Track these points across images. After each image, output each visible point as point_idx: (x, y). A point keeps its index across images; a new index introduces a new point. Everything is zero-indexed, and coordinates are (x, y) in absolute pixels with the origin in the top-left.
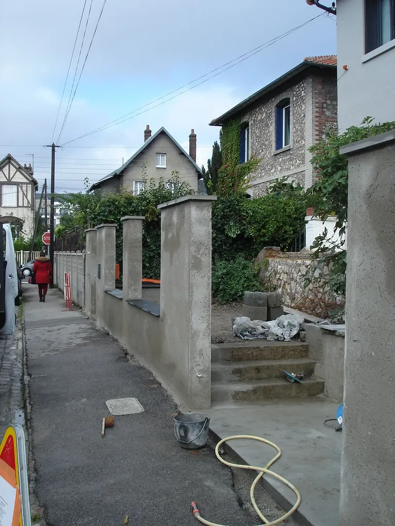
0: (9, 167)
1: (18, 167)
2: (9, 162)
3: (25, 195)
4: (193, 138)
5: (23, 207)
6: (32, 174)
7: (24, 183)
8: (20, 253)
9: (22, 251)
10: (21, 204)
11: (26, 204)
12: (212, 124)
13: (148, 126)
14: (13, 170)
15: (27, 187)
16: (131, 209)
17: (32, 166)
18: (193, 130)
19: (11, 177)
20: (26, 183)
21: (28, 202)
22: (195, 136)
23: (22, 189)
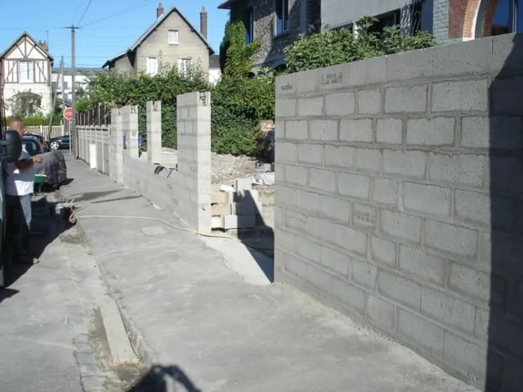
0: (25, 43)
1: (34, 44)
2: (26, 40)
3: (41, 71)
4: (203, 16)
5: (40, 83)
6: (47, 50)
7: (41, 60)
8: (40, 128)
9: (41, 126)
10: (37, 80)
11: (42, 80)
12: (220, 7)
13: (160, 4)
14: (29, 47)
15: (43, 63)
16: (148, 88)
17: (47, 42)
18: (203, 8)
19: (27, 53)
20: (43, 60)
21: (45, 78)
22: (206, 14)
23: (38, 65)
